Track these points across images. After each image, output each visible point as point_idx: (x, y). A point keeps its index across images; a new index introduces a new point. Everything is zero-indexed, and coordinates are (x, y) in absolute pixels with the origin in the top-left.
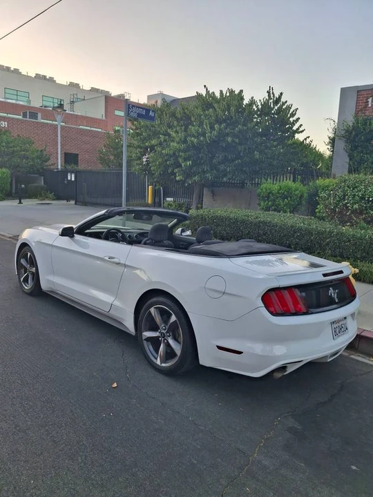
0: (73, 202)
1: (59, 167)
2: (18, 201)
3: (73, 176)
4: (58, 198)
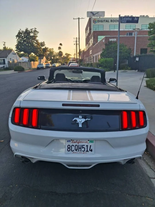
0: (137, 71)
1: (135, 55)
2: (114, 71)
3: (138, 58)
4: (132, 69)
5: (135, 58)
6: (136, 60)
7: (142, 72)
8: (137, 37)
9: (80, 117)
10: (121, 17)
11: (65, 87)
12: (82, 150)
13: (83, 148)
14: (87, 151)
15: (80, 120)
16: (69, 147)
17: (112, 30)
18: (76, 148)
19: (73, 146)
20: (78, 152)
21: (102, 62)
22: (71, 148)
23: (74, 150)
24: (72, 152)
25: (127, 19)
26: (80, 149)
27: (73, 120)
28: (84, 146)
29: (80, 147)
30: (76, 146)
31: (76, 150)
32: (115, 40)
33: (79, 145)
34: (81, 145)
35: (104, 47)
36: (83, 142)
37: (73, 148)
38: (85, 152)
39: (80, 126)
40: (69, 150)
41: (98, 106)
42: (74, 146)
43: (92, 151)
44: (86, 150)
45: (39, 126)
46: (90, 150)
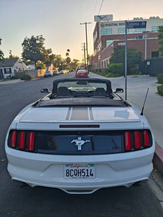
0: (149, 75)
1: (146, 59)
3: (149, 62)
4: (143, 74)
5: (146, 62)
6: (147, 64)
7: (154, 76)
8: (147, 40)
9: (80, 138)
10: (128, 22)
11: (65, 104)
12: (82, 175)
13: (83, 172)
14: (88, 176)
15: (80, 142)
16: (68, 172)
17: (120, 34)
18: (76, 172)
19: (72, 171)
20: (78, 177)
21: (111, 67)
22: (70, 173)
23: (73, 175)
24: (71, 177)
25: (134, 24)
26: (80, 174)
27: (72, 142)
28: (83, 171)
29: (80, 172)
30: (76, 171)
31: (76, 175)
32: (124, 44)
33: (78, 170)
34: (81, 170)
35: (113, 52)
36: (83, 166)
37: (72, 173)
38: (85, 176)
39: (80, 148)
40: (68, 175)
41: (98, 126)
42: (74, 170)
43: (92, 175)
44: (86, 175)
45: (36, 150)
46: (90, 175)
